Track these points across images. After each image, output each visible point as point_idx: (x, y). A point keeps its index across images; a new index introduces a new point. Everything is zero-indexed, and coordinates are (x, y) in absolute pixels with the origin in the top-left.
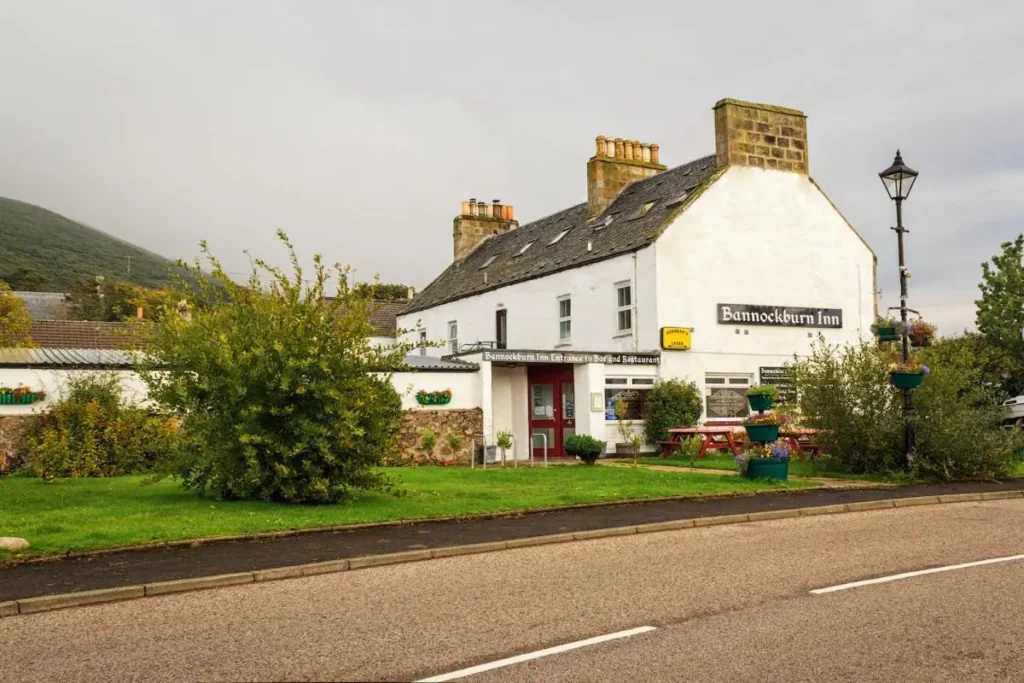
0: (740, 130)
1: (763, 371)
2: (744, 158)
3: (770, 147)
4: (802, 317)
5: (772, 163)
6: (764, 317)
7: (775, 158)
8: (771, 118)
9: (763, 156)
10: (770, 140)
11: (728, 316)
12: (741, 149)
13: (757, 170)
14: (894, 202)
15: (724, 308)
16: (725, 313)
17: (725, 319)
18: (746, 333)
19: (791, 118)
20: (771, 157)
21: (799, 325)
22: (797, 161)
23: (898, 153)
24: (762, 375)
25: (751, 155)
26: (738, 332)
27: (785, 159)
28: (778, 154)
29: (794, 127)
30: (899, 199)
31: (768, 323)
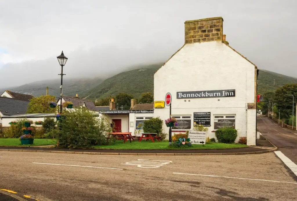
0: (190, 31)
1: (195, 114)
2: (191, 41)
3: (204, 34)
4: (214, 94)
5: (204, 40)
6: (197, 95)
7: (205, 38)
8: (204, 23)
9: (200, 38)
10: (204, 31)
11: (180, 96)
12: (190, 37)
13: (197, 44)
14: (61, 66)
15: (179, 93)
16: (179, 95)
17: (179, 97)
18: (189, 101)
19: (215, 21)
20: (204, 37)
21: (213, 97)
22: (217, 36)
23: (62, 52)
24: (194, 115)
25: (195, 39)
26: (185, 101)
27: (211, 37)
28: (207, 36)
29: (216, 24)
30: (62, 66)
31: (198, 97)
